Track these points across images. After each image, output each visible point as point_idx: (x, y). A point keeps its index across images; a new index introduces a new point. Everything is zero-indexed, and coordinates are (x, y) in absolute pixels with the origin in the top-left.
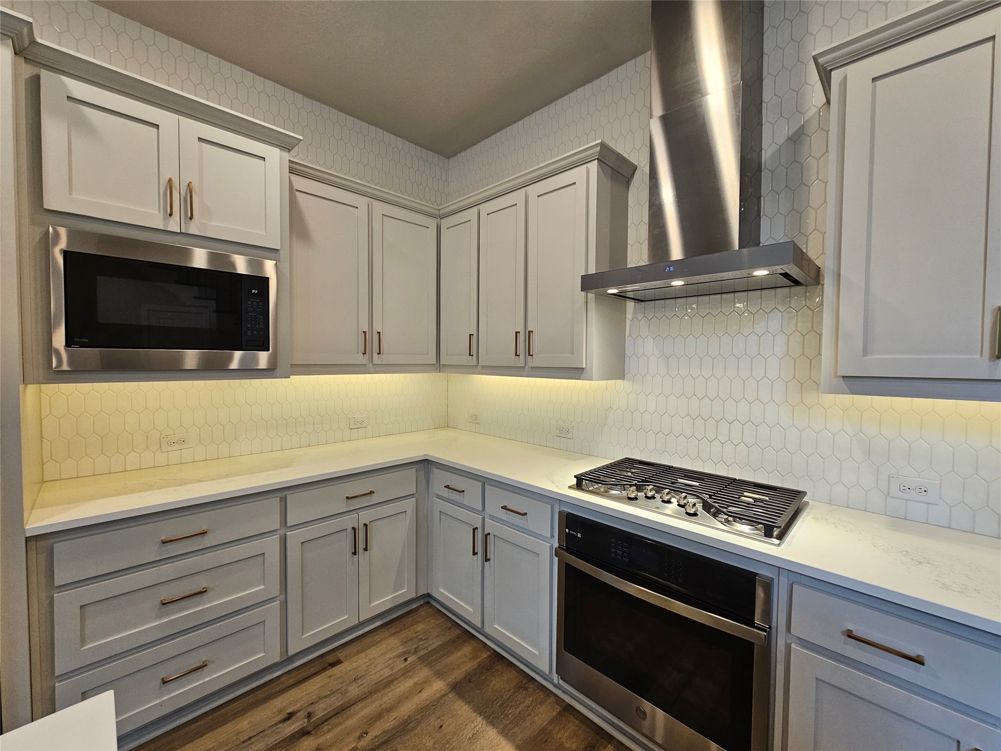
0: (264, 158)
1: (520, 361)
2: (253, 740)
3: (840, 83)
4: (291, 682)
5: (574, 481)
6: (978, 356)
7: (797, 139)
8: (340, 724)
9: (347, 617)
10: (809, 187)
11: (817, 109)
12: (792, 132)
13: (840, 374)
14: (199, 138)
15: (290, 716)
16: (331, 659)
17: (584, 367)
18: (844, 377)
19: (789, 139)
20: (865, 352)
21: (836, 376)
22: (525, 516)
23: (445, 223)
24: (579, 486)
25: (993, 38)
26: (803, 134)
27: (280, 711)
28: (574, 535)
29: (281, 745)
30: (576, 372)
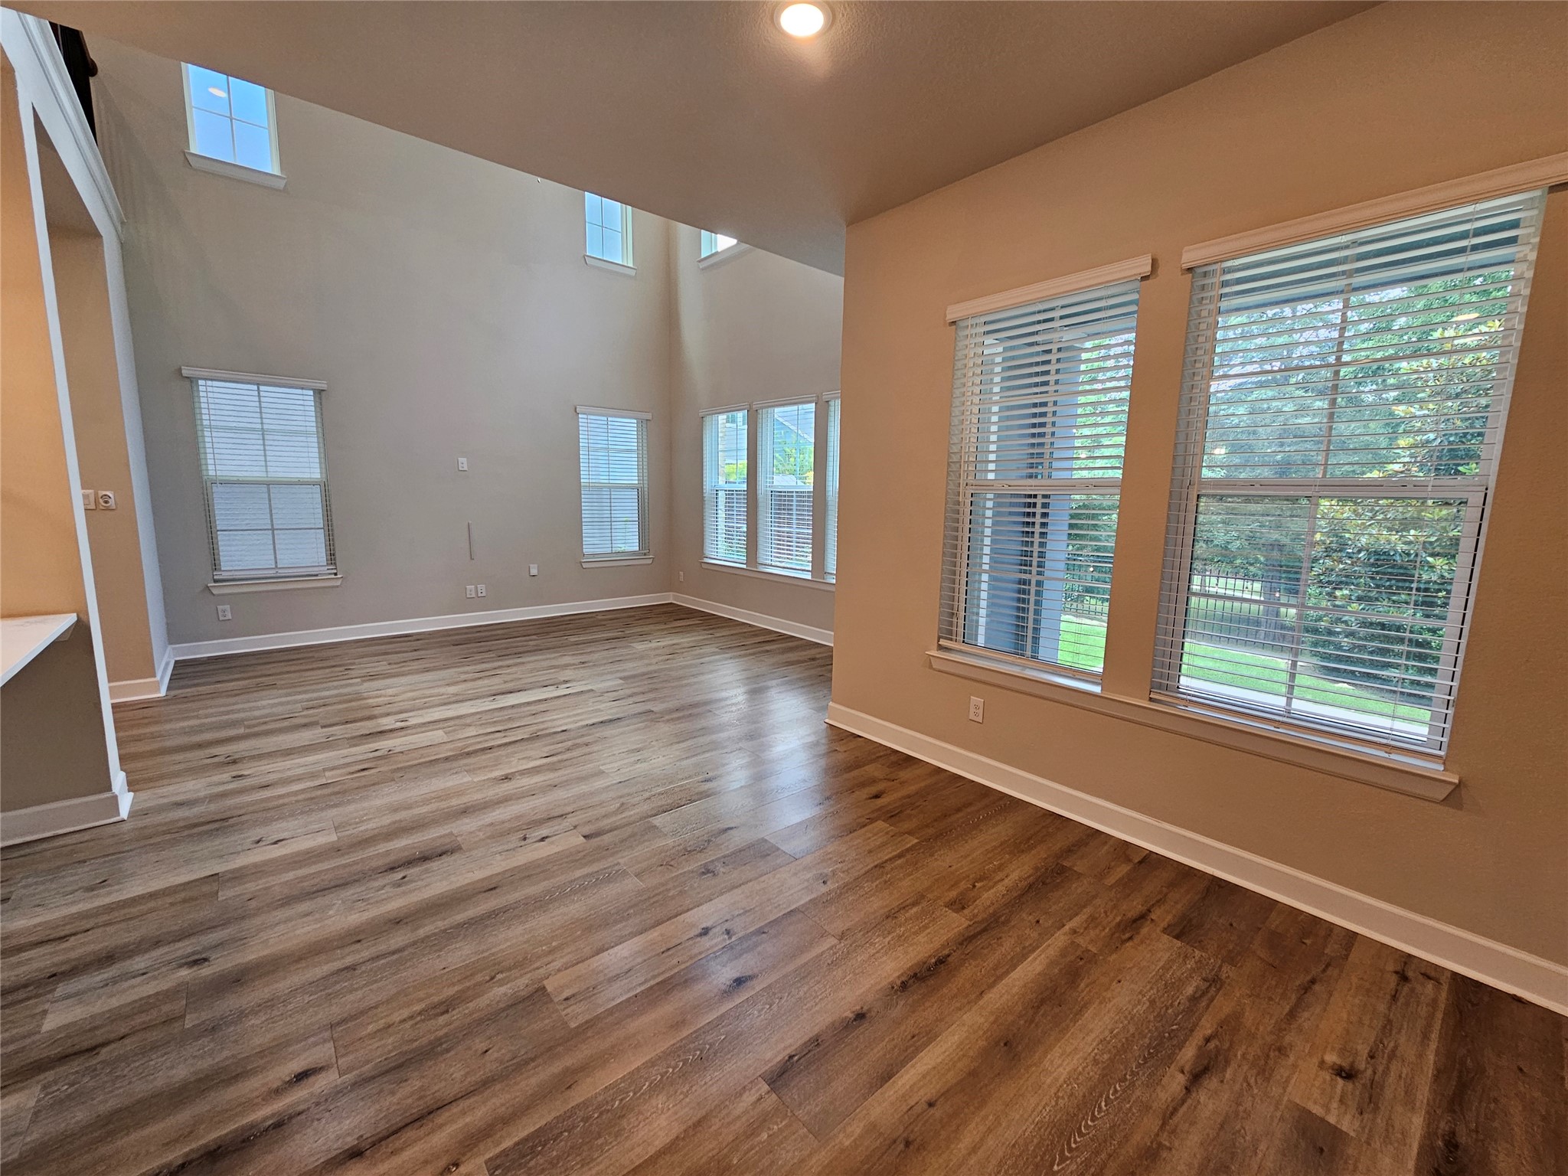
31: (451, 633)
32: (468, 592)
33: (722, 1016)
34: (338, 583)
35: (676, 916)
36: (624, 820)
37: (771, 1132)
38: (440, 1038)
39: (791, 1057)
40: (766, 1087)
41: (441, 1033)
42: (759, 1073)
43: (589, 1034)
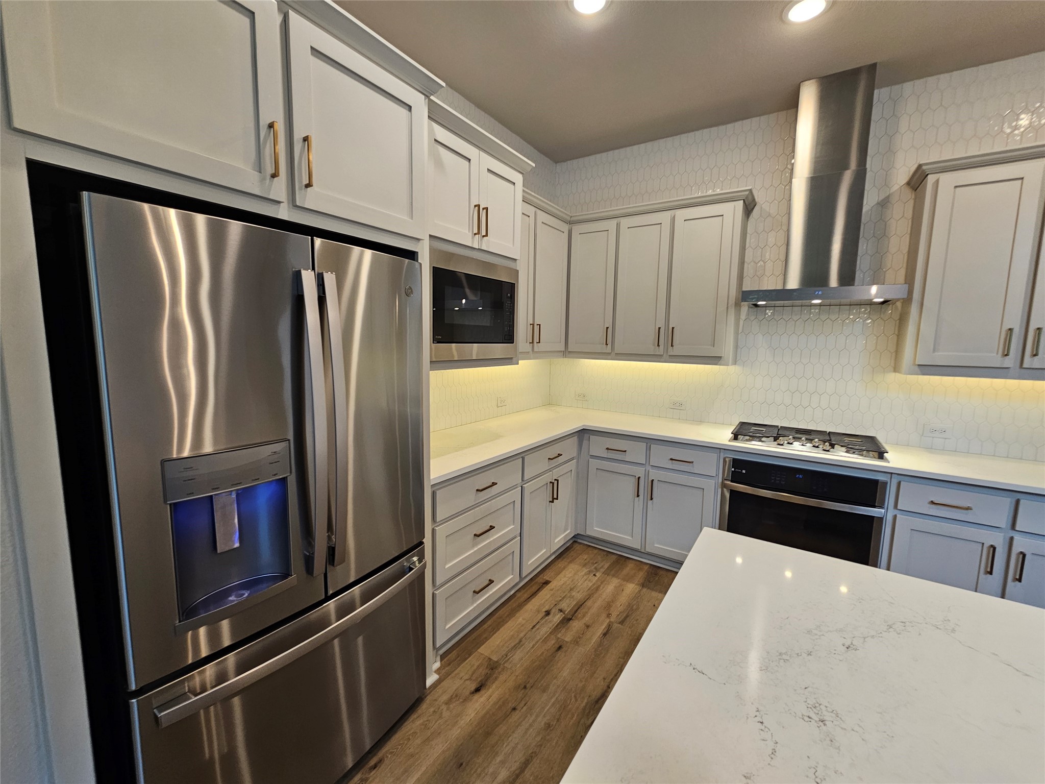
0: (514, 184)
1: (661, 351)
2: (537, 627)
3: (933, 183)
4: (526, 596)
5: (731, 436)
6: (995, 355)
7: (884, 204)
8: (587, 613)
9: (544, 550)
10: (889, 239)
11: (899, 187)
12: (881, 199)
13: (917, 363)
14: (488, 169)
15: (548, 613)
16: (540, 580)
17: (723, 356)
18: (919, 365)
19: (878, 203)
20: (934, 351)
21: (914, 364)
22: (691, 464)
23: (576, 229)
24: (735, 437)
25: (1023, 178)
26: (888, 202)
27: (538, 611)
28: (739, 472)
29: (559, 626)
30: (715, 360)
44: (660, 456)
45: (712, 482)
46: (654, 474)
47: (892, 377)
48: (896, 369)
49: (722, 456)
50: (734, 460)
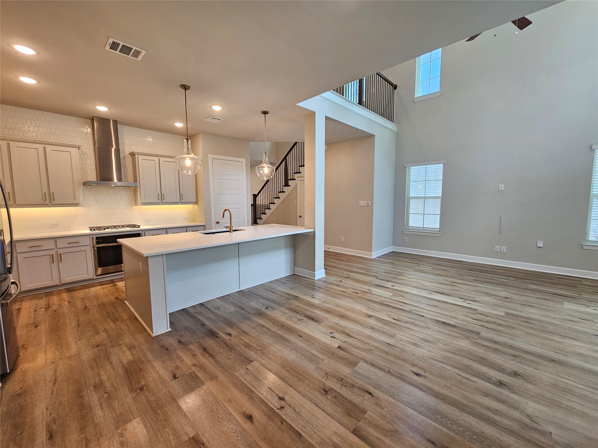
1: (47, 202)
10: (127, 168)
17: (80, 203)
20: (145, 199)
21: (141, 203)
22: (78, 243)
28: (100, 241)
30: (76, 205)
31: (479, 265)
32: (496, 249)
33: (231, 414)
34: (440, 235)
35: (291, 387)
36: (357, 354)
37: (171, 440)
38: (236, 349)
39: (203, 444)
40: (191, 436)
41: (238, 349)
42: (199, 432)
43: (231, 378)
44: (61, 244)
45: (89, 247)
46: (60, 251)
47: (135, 207)
48: (136, 204)
49: (91, 237)
50: (96, 237)
